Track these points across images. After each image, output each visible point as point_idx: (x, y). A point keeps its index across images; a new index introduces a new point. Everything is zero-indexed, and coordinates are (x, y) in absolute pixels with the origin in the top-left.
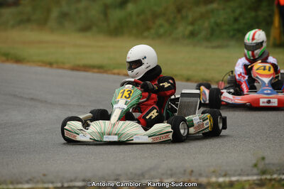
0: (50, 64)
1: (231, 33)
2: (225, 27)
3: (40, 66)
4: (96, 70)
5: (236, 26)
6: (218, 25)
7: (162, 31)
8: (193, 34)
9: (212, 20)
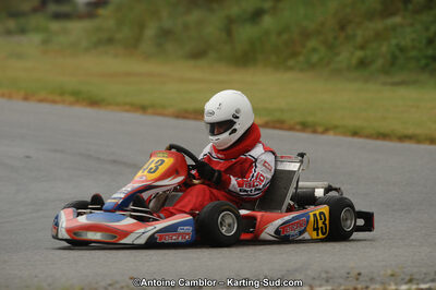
0: (143, 109)
1: (423, 62)
2: (413, 53)
3: (127, 111)
5: (430, 52)
7: (315, 58)
8: (363, 64)
9: (394, 42)
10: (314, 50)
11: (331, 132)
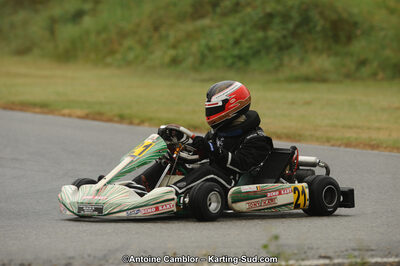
1: (230, 61)
2: (220, 53)
4: (38, 110)
5: (236, 52)
6: (211, 49)
7: (131, 56)
8: (175, 62)
9: (203, 42)
10: (130, 49)
11: (147, 124)
